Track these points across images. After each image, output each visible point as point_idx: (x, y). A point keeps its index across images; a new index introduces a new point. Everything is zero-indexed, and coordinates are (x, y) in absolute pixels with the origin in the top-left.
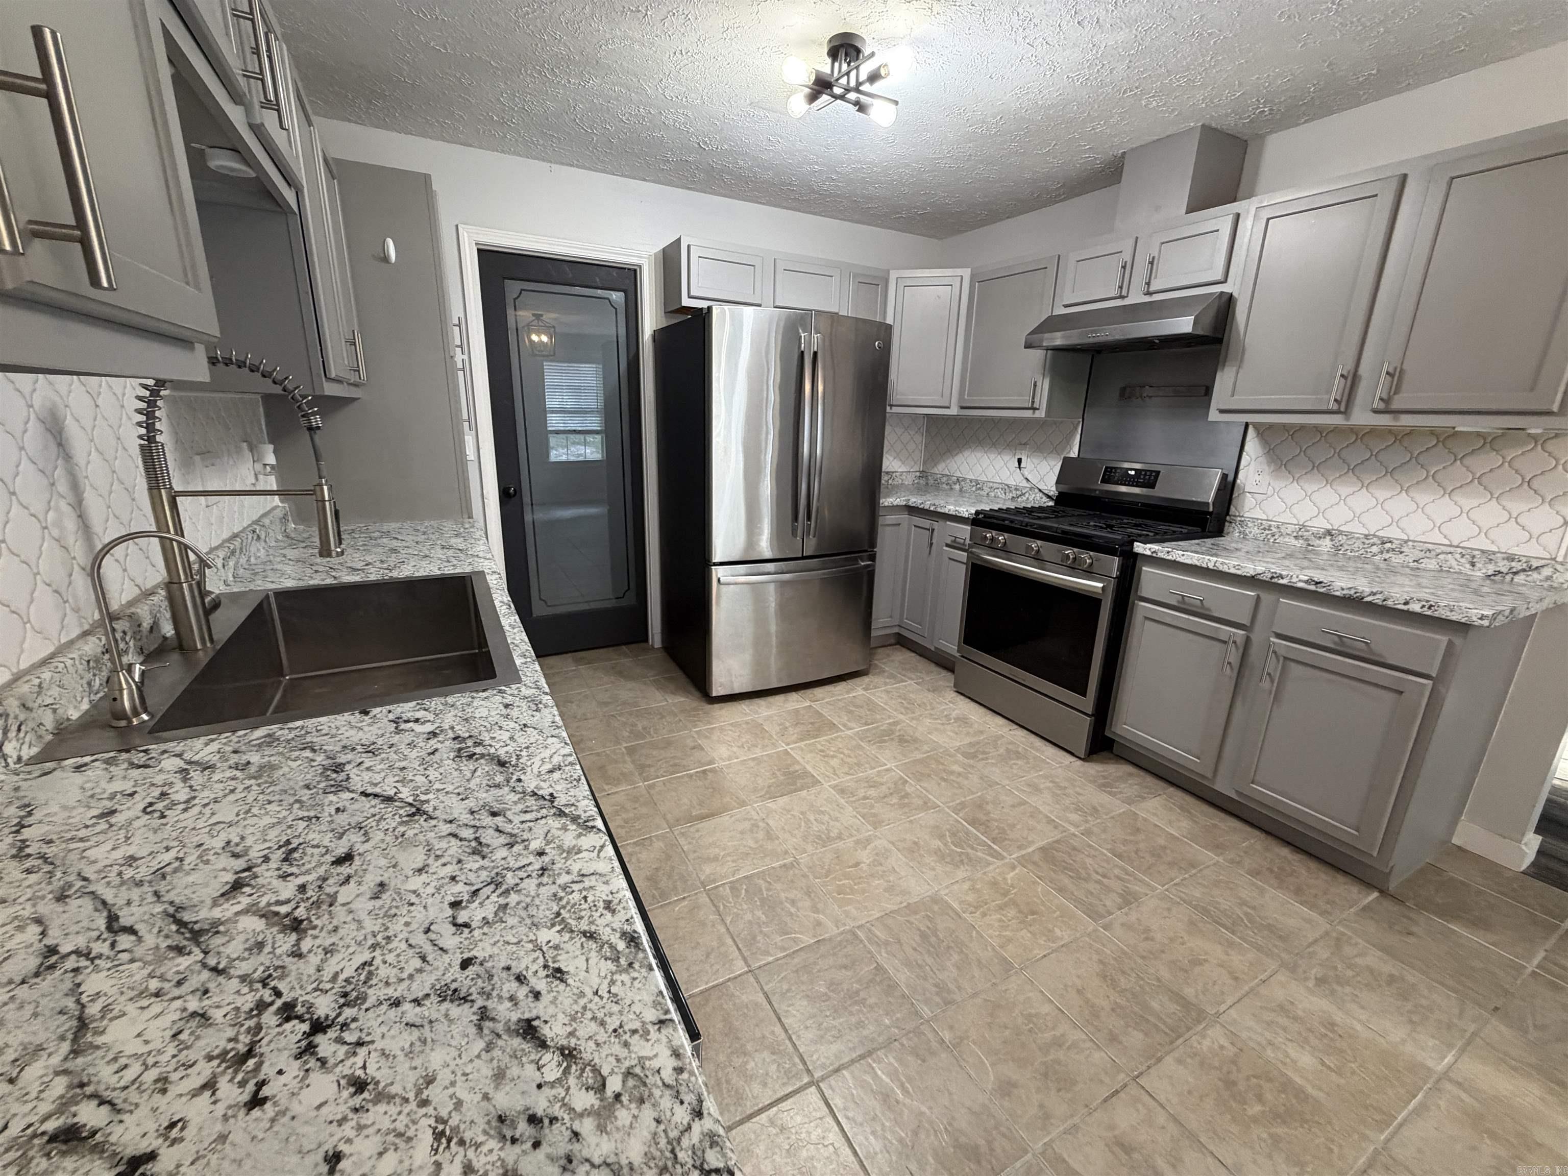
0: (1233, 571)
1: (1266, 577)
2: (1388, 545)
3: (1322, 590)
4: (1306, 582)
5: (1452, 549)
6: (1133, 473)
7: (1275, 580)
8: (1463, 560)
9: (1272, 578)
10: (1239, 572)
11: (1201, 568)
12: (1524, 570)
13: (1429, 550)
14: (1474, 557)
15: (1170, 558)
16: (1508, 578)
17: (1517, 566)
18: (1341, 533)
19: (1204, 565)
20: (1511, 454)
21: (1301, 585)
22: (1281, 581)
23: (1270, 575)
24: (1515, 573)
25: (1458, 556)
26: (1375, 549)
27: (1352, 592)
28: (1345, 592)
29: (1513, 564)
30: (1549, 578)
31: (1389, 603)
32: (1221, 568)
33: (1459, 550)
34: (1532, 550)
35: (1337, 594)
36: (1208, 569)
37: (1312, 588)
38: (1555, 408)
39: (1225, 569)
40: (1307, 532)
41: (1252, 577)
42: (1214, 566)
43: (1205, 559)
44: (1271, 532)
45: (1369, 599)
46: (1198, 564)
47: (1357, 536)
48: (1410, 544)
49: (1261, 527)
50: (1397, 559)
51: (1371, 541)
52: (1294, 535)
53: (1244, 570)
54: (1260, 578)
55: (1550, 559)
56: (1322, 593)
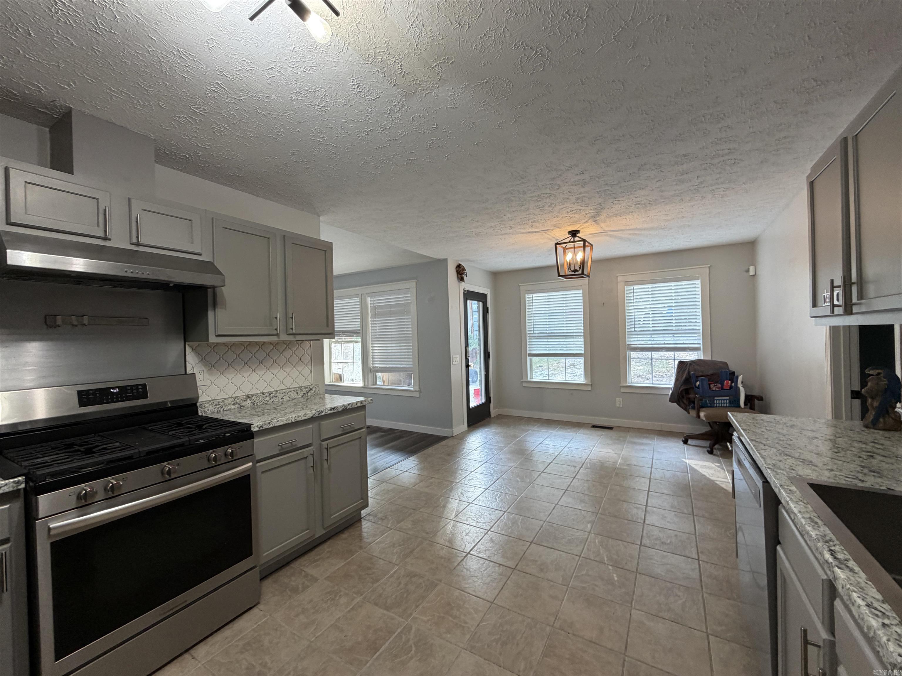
0: (304, 418)
1: (316, 415)
2: (272, 395)
3: (336, 411)
4: (331, 410)
5: (291, 390)
6: (116, 390)
7: (320, 415)
8: (295, 393)
9: (319, 414)
10: (306, 418)
11: (289, 424)
12: (309, 391)
13: (285, 392)
14: (297, 390)
15: (271, 426)
16: (307, 395)
18: (253, 395)
19: (290, 422)
20: (294, 349)
21: (329, 412)
22: (323, 414)
23: (318, 413)
24: (308, 393)
25: (293, 392)
26: (268, 398)
27: (343, 407)
28: (342, 408)
29: (307, 389)
31: (353, 406)
32: (298, 420)
33: (293, 389)
34: (307, 384)
35: (340, 410)
36: (292, 423)
37: (332, 411)
39: (300, 419)
40: (239, 399)
41: (312, 417)
42: (295, 420)
43: (289, 418)
44: (220, 406)
45: (348, 408)
46: (287, 422)
47: (259, 394)
48: (278, 392)
49: (214, 405)
50: (276, 400)
51: (266, 395)
52: (233, 403)
53: (308, 415)
54: (315, 416)
55: (312, 385)
56: (336, 412)
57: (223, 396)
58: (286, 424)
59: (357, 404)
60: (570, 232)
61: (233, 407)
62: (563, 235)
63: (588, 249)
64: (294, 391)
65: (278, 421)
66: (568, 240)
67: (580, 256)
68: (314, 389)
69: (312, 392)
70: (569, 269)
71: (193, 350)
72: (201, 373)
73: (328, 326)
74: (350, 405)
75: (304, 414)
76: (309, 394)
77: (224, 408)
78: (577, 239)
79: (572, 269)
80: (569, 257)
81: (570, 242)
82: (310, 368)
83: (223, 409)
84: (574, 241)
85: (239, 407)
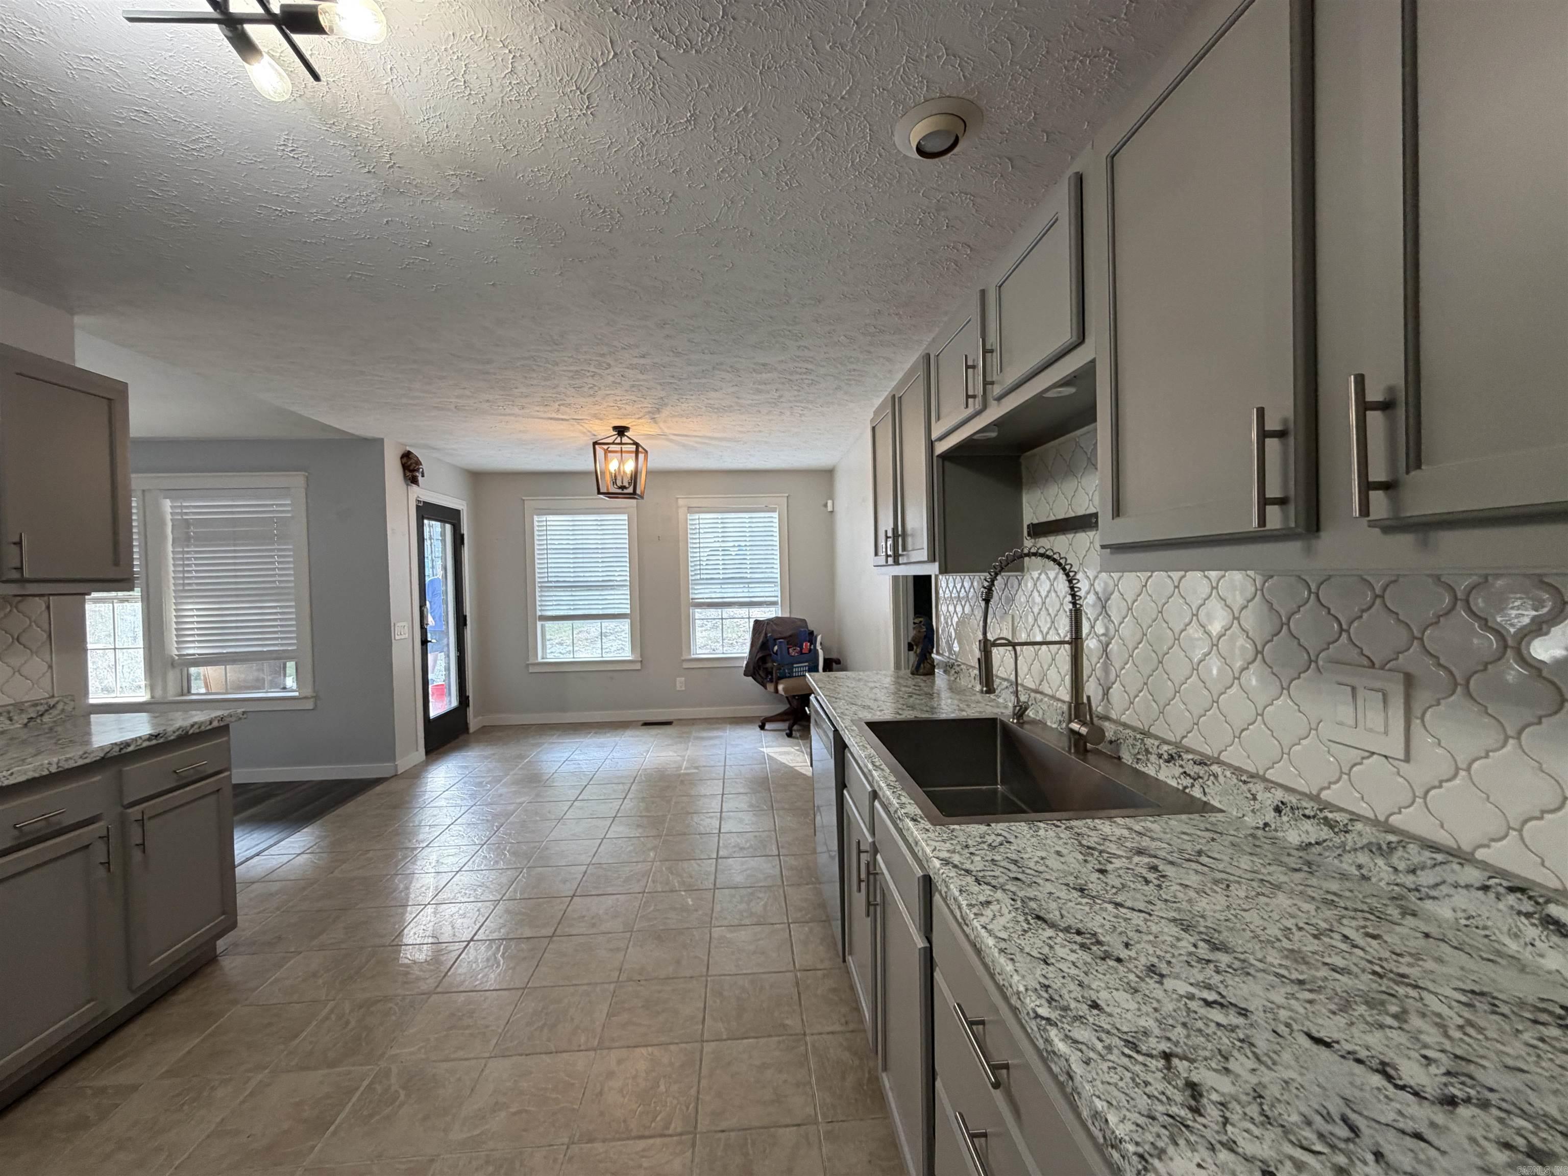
0: (81, 762)
1: (114, 753)
3: (161, 740)
4: (149, 739)
7: (123, 752)
9: (121, 749)
10: (88, 761)
11: (44, 777)
12: (47, 711)
14: (9, 712)
16: (38, 721)
17: (41, 708)
19: (46, 773)
21: (146, 744)
22: (130, 749)
23: (117, 749)
24: (42, 715)
27: (180, 732)
28: (177, 733)
29: (39, 708)
30: (63, 711)
31: (203, 728)
32: (67, 767)
35: (172, 738)
36: (50, 774)
37: (154, 742)
39: (71, 765)
41: (103, 758)
42: (58, 767)
43: (42, 765)
45: (191, 732)
46: (37, 775)
53: (92, 755)
54: (109, 755)
55: (53, 696)
56: (162, 743)
58: (34, 779)
59: (211, 723)
60: (615, 428)
62: (605, 432)
63: (641, 457)
65: (12, 774)
66: (610, 440)
67: (629, 467)
68: (60, 706)
69: (55, 712)
70: (615, 483)
73: (116, 563)
74: (196, 727)
75: (81, 753)
76: (46, 718)
78: (625, 440)
79: (619, 484)
80: (613, 466)
81: (613, 443)
82: (48, 658)
84: (621, 444)
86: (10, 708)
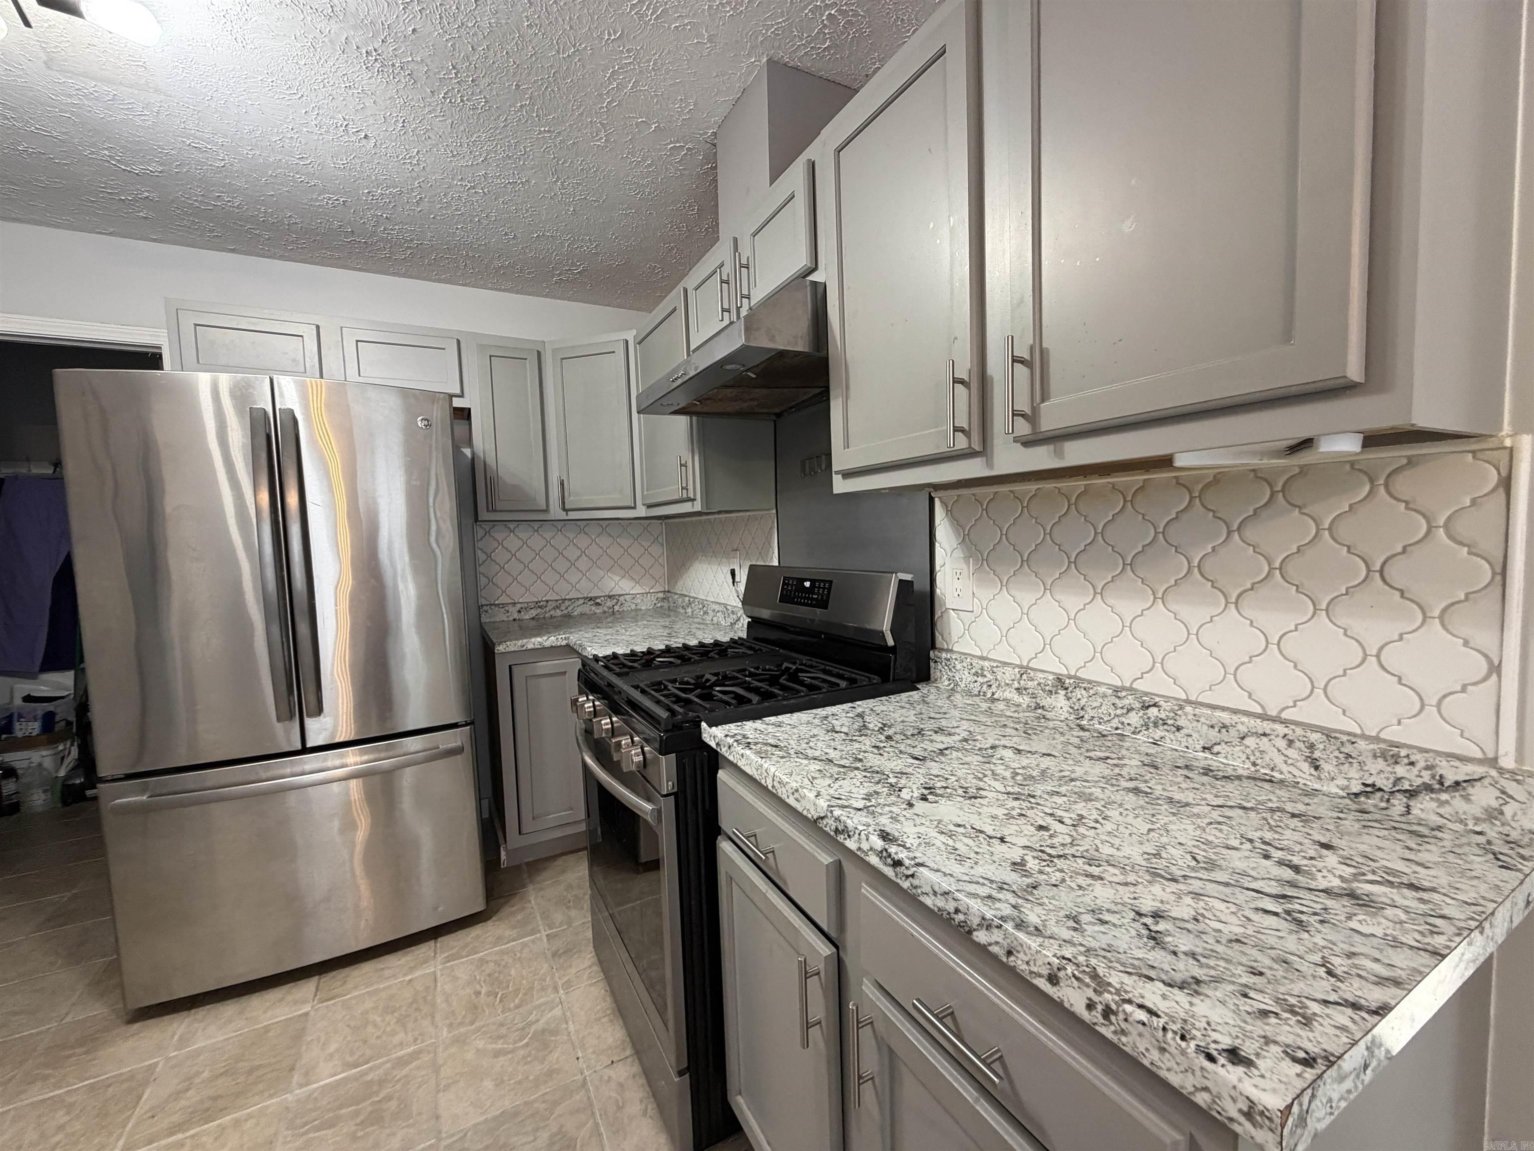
0: (790, 802)
2: (1153, 711)
3: (905, 884)
4: (881, 855)
5: (1267, 726)
6: (808, 585)
8: (1292, 753)
9: (837, 830)
10: (798, 808)
12: (1428, 788)
13: (1229, 726)
14: (1312, 747)
16: (1398, 804)
17: (1412, 777)
18: (1079, 682)
20: (1326, 512)
21: (874, 861)
22: (847, 844)
23: (833, 824)
24: (1412, 794)
25: (1282, 744)
26: (1134, 719)
27: (950, 907)
29: (1401, 770)
30: (1493, 815)
32: (778, 793)
33: (1281, 729)
34: (1436, 739)
35: (929, 902)
37: (891, 873)
38: (1354, 371)
40: (1032, 680)
44: (986, 680)
47: (1102, 690)
48: (1188, 709)
49: (973, 671)
50: (1172, 741)
51: (1126, 702)
52: (1016, 685)
54: (819, 822)
57: (1002, 653)
61: (1017, 698)
64: (1291, 743)
71: (947, 511)
72: (958, 575)
76: (1421, 807)
77: (994, 689)
83: (993, 694)
85: (1033, 705)
86: (1315, 737)
